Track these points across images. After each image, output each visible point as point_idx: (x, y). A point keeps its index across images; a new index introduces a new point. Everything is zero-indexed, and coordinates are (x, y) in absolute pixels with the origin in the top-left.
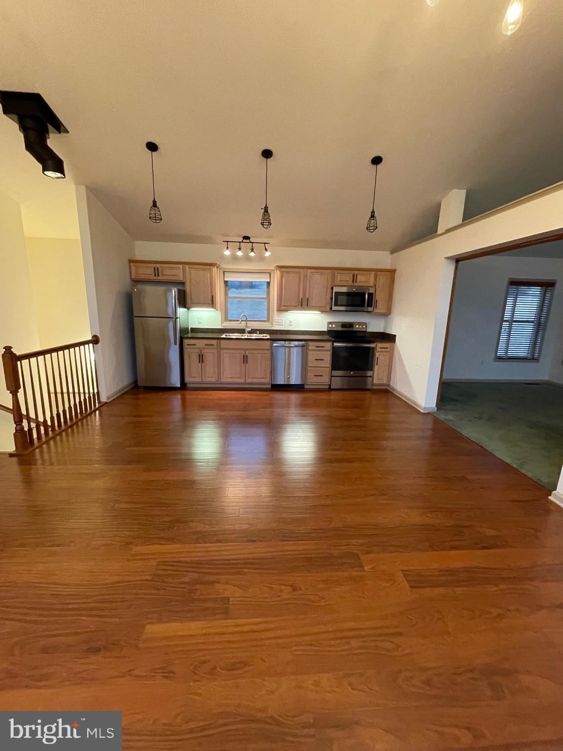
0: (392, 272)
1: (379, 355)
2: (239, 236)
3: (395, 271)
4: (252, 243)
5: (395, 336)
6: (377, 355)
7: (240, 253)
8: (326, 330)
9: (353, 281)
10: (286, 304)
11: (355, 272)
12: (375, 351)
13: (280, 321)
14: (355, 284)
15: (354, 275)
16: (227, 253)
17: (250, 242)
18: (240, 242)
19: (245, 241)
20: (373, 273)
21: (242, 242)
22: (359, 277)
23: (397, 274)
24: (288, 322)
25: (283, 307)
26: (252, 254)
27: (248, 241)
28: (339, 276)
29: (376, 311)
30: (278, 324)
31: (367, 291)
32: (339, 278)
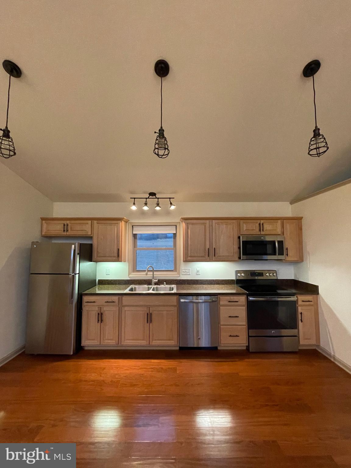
0: (298, 220)
1: (302, 310)
2: (145, 193)
3: (301, 218)
4: (158, 198)
5: (317, 287)
6: (300, 310)
7: (146, 208)
8: (234, 278)
9: (260, 230)
10: (193, 255)
11: (260, 221)
12: (297, 305)
13: (187, 271)
14: (262, 233)
15: (260, 224)
16: (134, 208)
17: (156, 198)
18: (146, 198)
19: (150, 197)
20: (279, 221)
21: (148, 198)
22: (265, 226)
23: (304, 221)
24: (195, 271)
25: (190, 258)
26: (158, 208)
28: (245, 225)
29: (289, 259)
30: (185, 274)
31: (277, 239)
32: (244, 227)
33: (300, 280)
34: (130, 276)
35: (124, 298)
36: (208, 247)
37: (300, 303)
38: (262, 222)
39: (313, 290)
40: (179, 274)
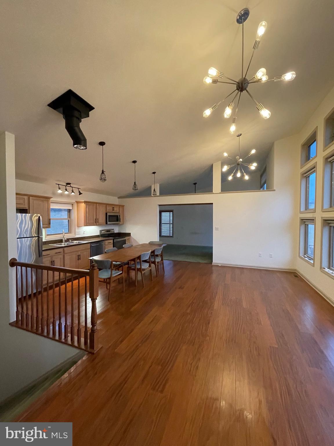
0: (123, 207)
1: (127, 242)
2: (64, 182)
4: (72, 187)
5: (130, 233)
7: (66, 193)
8: (99, 234)
9: (113, 210)
10: (89, 222)
11: (113, 206)
12: (125, 241)
13: (79, 232)
15: (113, 207)
16: (60, 191)
17: (71, 187)
18: (66, 186)
19: (67, 185)
20: (118, 207)
21: (67, 186)
22: (115, 209)
24: (83, 232)
25: (87, 224)
26: (73, 194)
27: (69, 185)
29: (121, 223)
30: (78, 234)
31: (118, 215)
32: (108, 208)
33: (122, 232)
34: (46, 238)
35: (65, 249)
36: (95, 218)
37: (127, 240)
38: (114, 206)
39: (129, 235)
40: (75, 234)
